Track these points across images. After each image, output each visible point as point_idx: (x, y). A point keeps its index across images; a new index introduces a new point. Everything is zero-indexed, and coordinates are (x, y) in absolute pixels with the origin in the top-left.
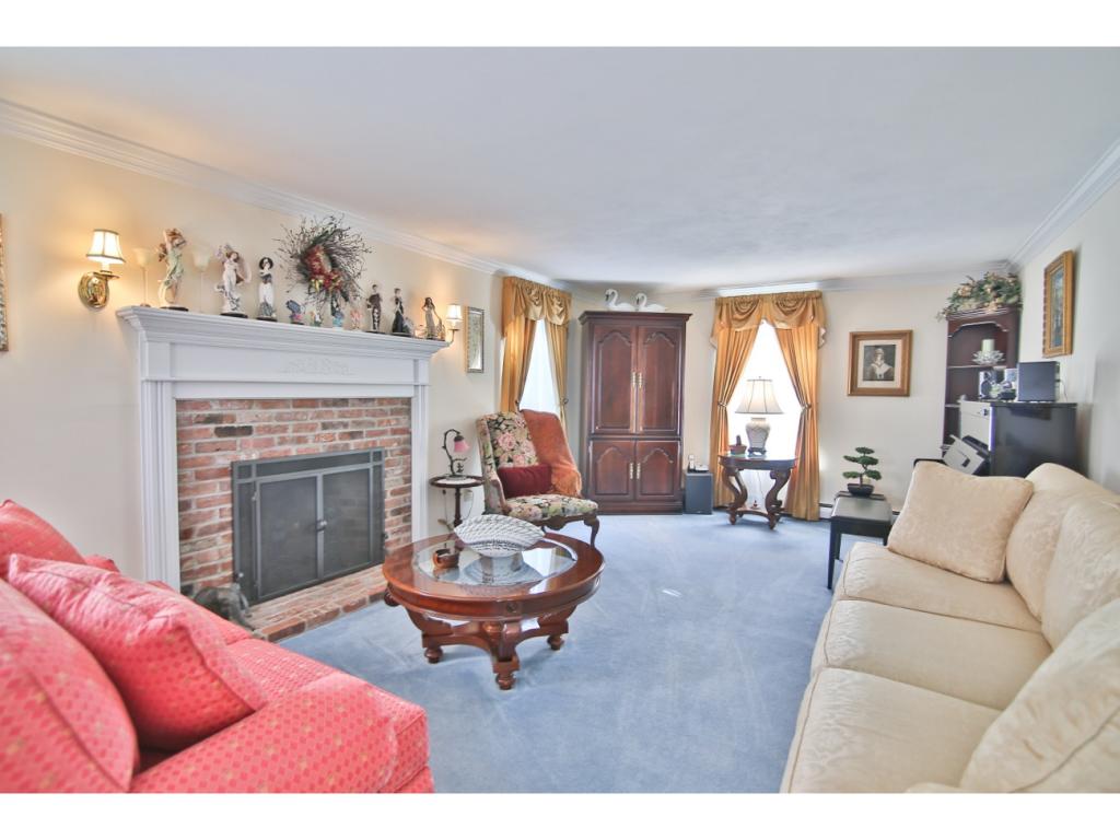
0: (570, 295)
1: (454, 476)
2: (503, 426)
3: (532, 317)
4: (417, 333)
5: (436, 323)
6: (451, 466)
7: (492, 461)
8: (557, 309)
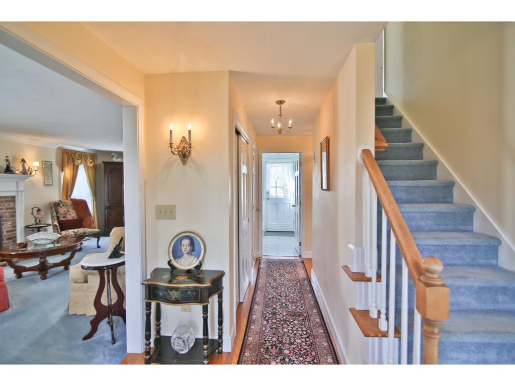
0: (96, 155)
1: (37, 224)
2: (61, 205)
3: (76, 164)
4: (17, 172)
5: (27, 168)
6: (36, 221)
7: (55, 218)
8: (89, 160)
